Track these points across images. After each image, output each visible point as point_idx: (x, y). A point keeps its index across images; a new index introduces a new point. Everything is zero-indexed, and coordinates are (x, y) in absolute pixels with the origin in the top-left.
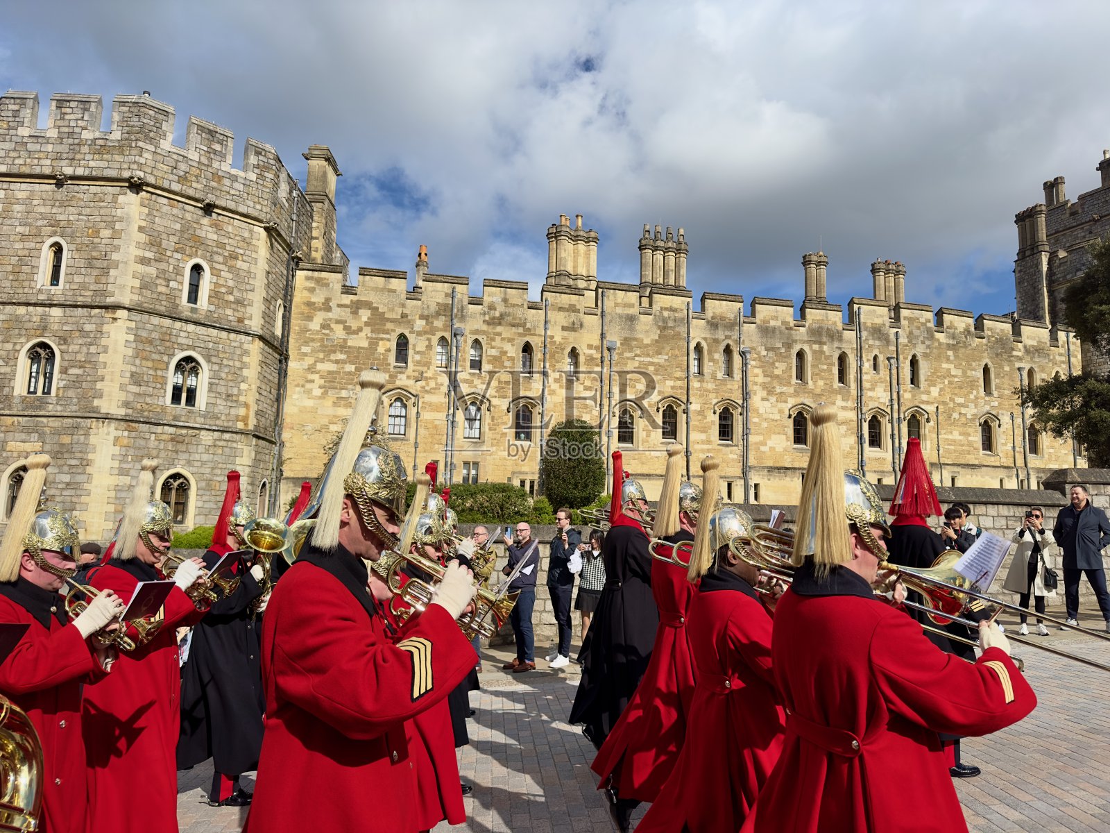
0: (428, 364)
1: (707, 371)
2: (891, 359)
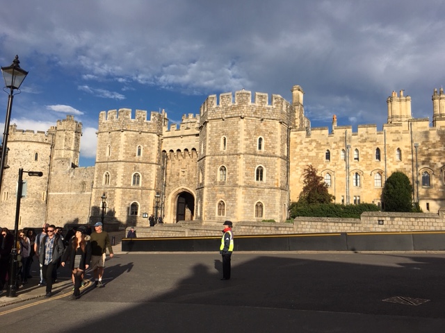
0: (337, 160)
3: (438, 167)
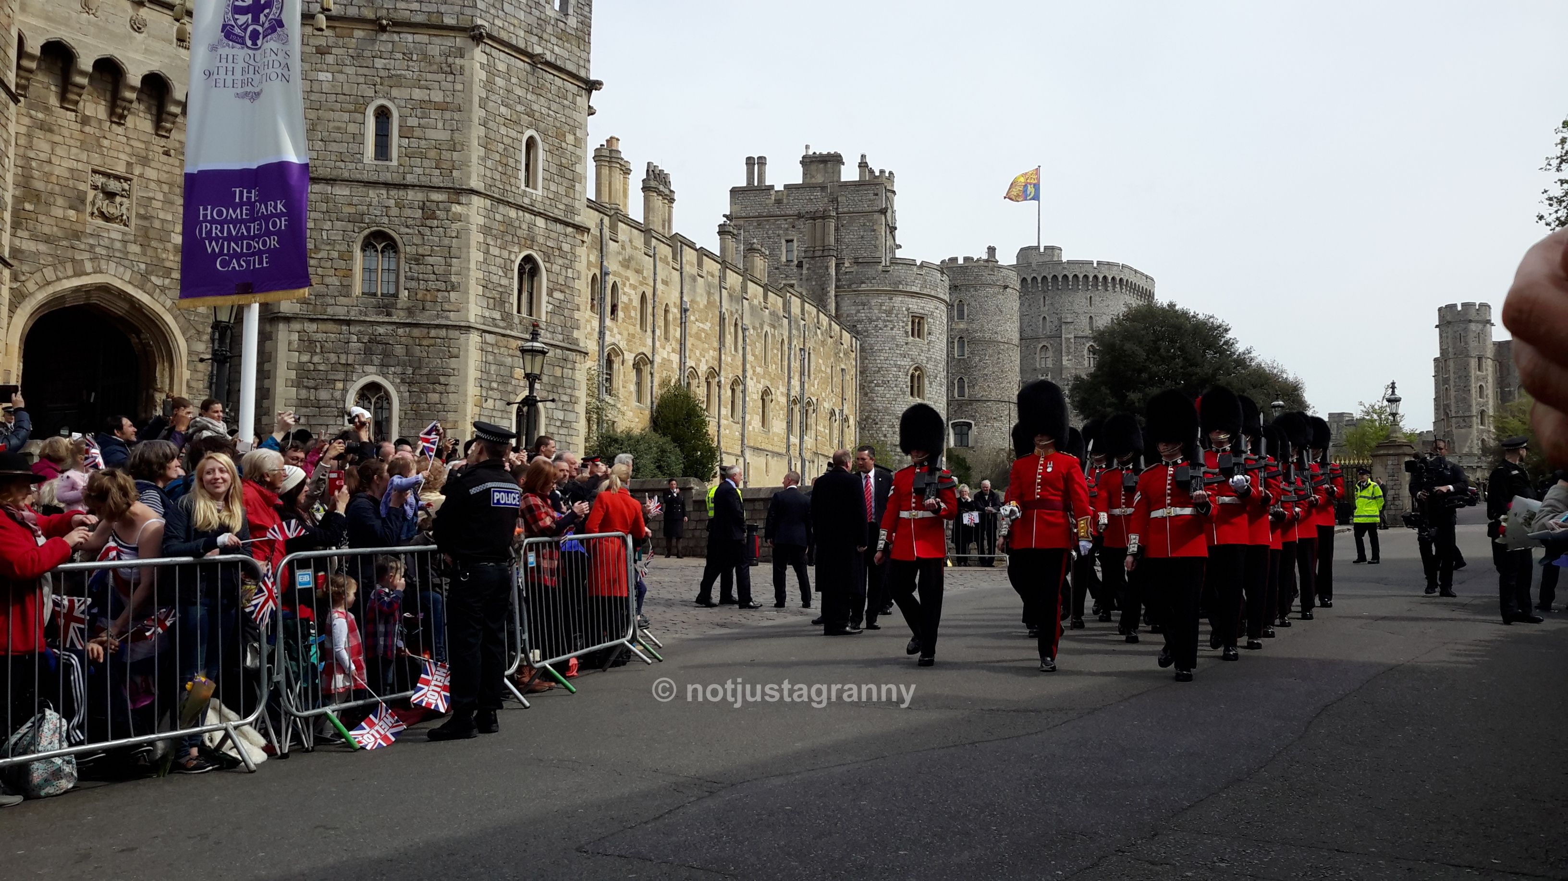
1: (727, 345)
2: (801, 350)
3: (703, 369)
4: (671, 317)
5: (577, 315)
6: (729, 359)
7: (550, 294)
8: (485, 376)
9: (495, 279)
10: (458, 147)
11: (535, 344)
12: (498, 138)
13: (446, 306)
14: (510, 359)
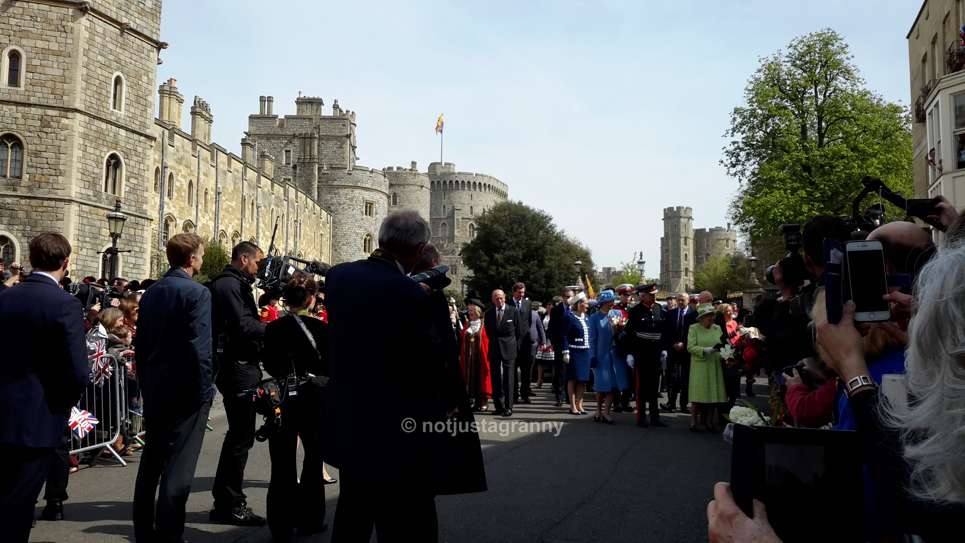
1: (247, 216)
2: (295, 221)
3: (230, 232)
4: (209, 197)
5: (146, 194)
6: (248, 226)
7: (128, 180)
8: (81, 233)
9: (90, 169)
10: (68, 81)
11: (118, 213)
12: (95, 76)
13: (55, 186)
14: (99, 222)
